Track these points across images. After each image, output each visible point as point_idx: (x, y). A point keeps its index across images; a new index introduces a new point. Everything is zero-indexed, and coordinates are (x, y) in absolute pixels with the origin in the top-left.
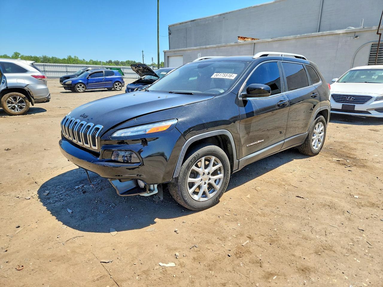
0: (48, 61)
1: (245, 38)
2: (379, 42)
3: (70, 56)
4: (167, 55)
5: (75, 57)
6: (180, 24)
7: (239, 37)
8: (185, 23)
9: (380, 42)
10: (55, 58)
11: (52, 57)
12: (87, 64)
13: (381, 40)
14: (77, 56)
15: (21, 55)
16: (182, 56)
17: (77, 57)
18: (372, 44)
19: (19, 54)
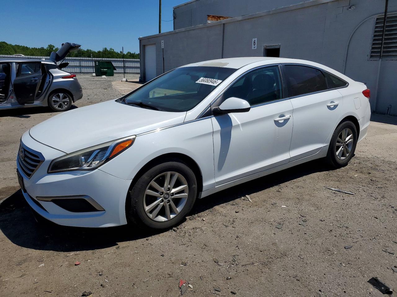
0: (82, 54)
1: (220, 17)
2: (385, 15)
3: (106, 49)
4: (143, 44)
5: (111, 49)
6: (185, 5)
7: (209, 16)
8: (190, 3)
9: (388, 14)
10: (90, 50)
11: (87, 50)
12: (123, 58)
13: (388, 10)
14: (113, 48)
15: (56, 48)
16: (155, 44)
17: (113, 50)
18: (377, 19)
19: (54, 47)
